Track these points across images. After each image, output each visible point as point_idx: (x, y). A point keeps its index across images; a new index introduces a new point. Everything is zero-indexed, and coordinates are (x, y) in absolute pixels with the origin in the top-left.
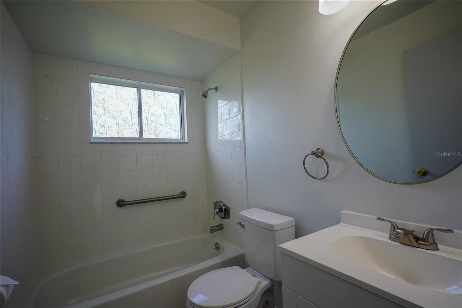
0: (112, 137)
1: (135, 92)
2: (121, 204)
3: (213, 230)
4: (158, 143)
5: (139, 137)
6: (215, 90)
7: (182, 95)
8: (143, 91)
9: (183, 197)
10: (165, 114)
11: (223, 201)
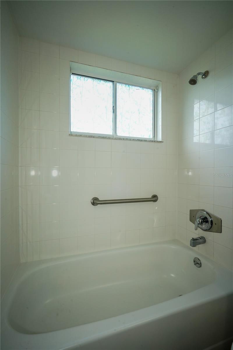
0: (87, 133)
1: (110, 86)
2: (95, 202)
3: (195, 242)
4: (134, 140)
5: (112, 134)
6: (204, 75)
7: (157, 91)
8: (119, 86)
9: (155, 201)
10: (138, 111)
11: (206, 209)
